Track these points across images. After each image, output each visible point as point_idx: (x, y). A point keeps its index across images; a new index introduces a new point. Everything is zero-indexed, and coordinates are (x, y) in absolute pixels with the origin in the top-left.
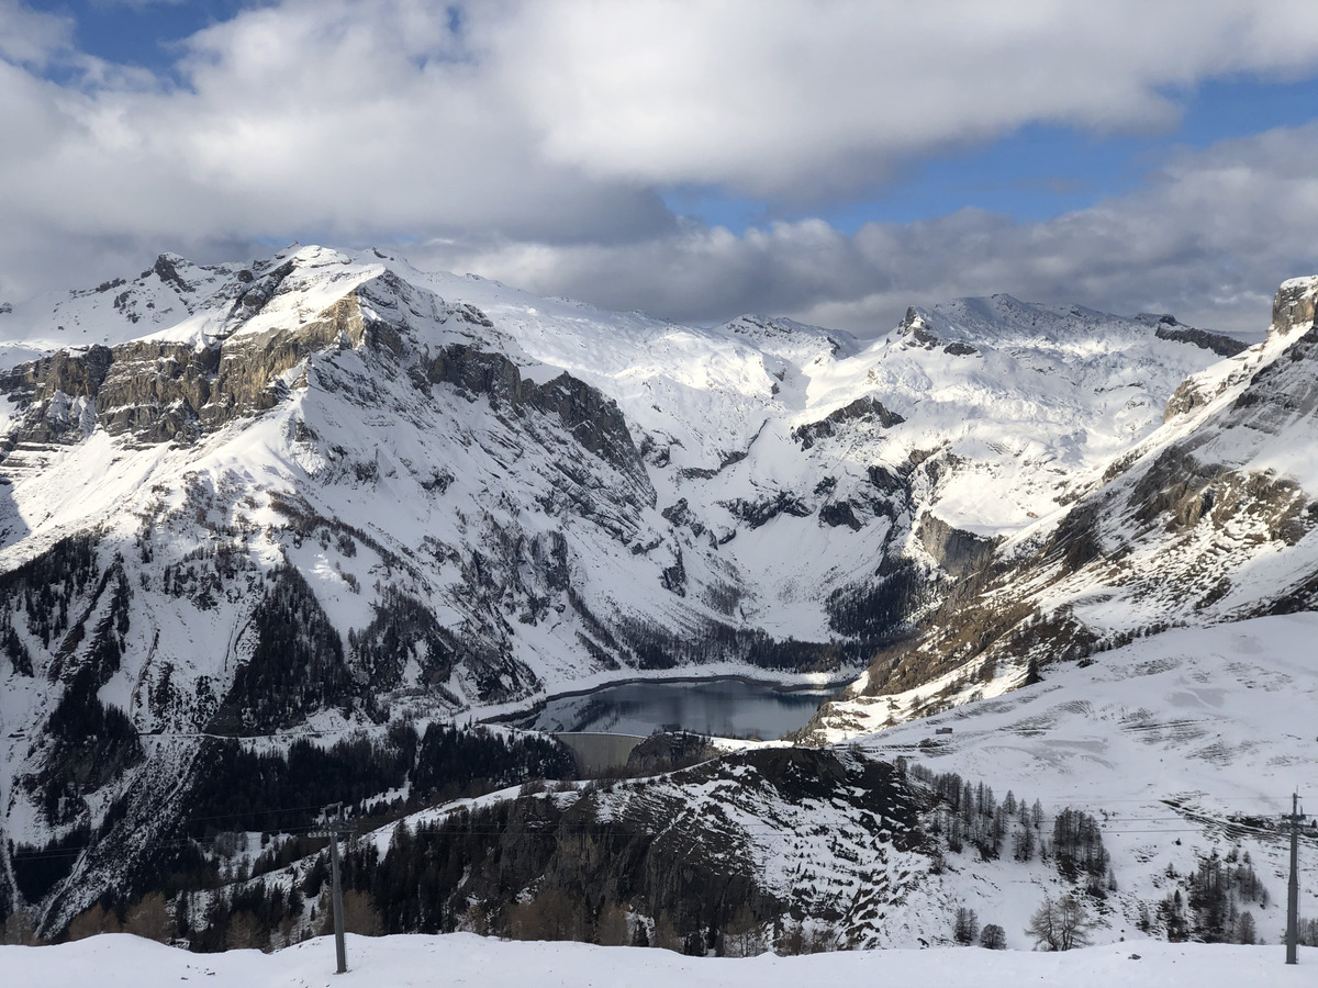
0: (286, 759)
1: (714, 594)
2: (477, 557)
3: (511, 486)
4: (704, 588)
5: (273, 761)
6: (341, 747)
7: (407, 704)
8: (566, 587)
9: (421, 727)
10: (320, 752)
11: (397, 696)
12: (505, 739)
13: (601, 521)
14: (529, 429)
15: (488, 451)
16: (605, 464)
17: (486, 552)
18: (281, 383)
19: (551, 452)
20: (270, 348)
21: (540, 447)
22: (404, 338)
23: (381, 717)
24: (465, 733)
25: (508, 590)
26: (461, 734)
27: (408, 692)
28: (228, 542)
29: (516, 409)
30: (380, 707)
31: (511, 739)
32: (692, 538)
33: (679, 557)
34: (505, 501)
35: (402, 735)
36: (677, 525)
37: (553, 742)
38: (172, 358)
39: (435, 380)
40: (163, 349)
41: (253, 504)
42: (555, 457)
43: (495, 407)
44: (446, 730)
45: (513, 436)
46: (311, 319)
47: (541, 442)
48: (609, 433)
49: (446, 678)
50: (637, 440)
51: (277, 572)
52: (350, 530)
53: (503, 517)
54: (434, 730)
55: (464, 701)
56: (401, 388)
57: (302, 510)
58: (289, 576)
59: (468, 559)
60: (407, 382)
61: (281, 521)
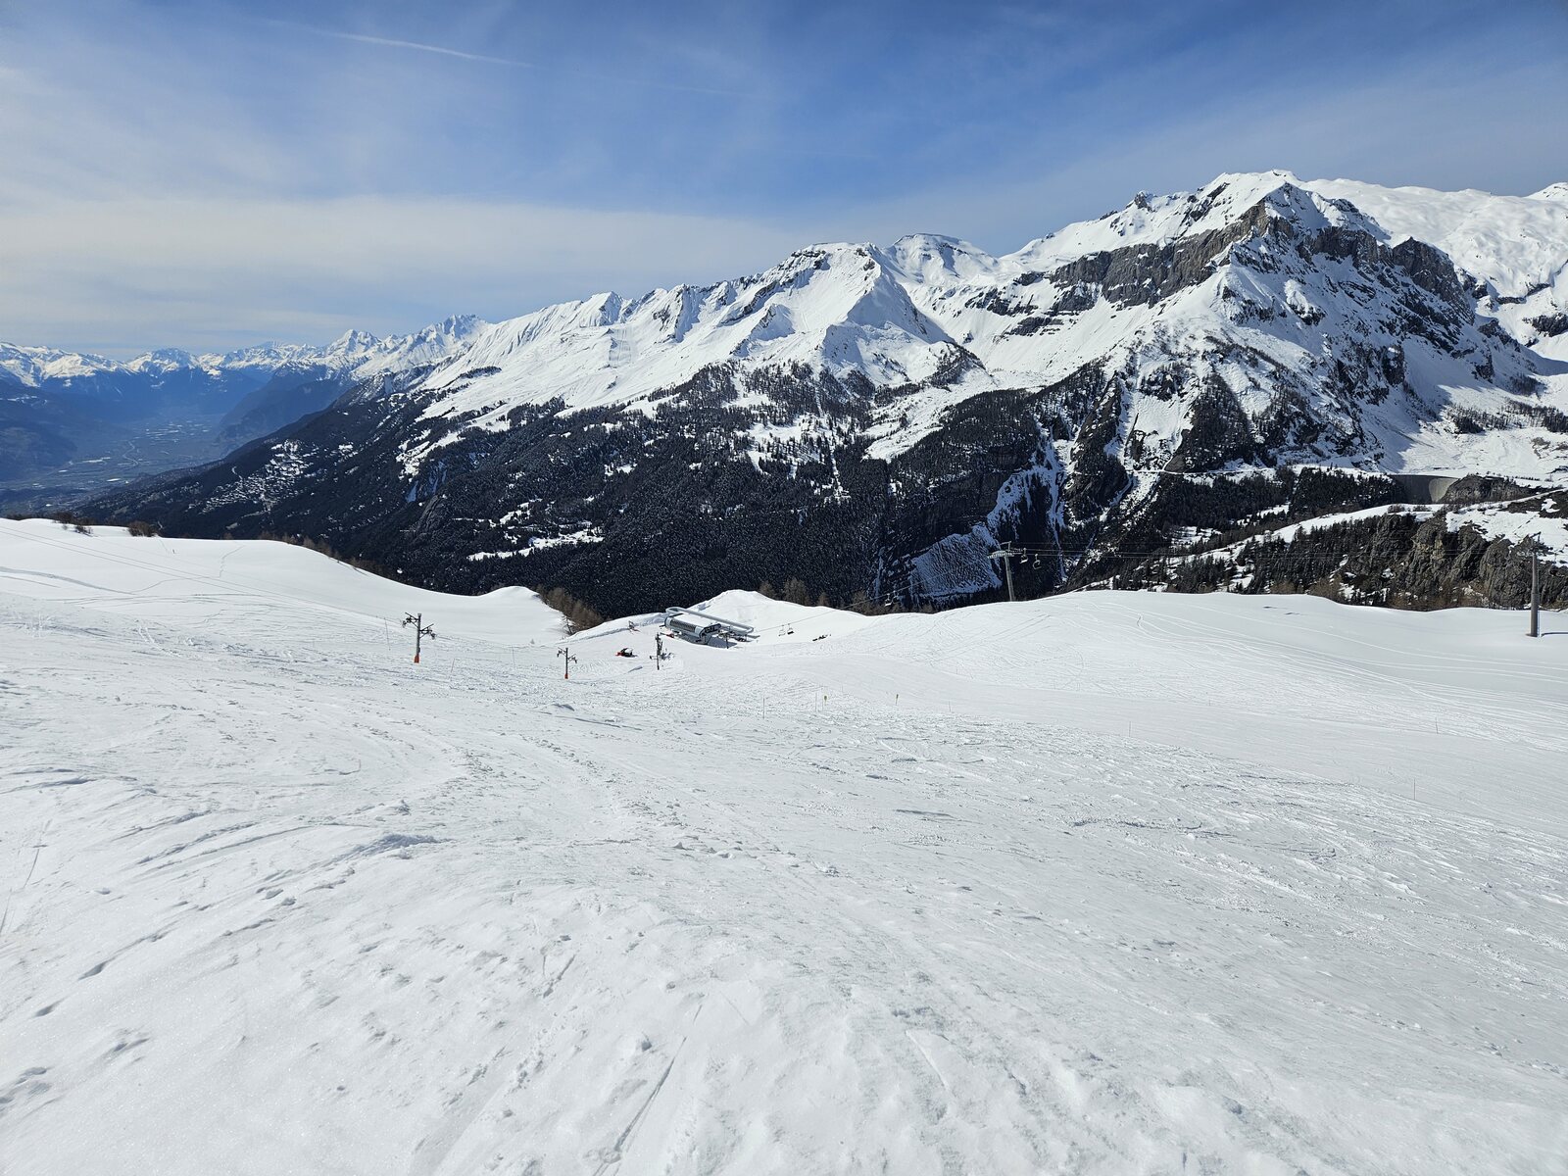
0: (1211, 486)
1: (1515, 382)
2: (1340, 365)
3: (1366, 316)
4: (1508, 379)
5: (1205, 488)
6: (1246, 481)
7: (1289, 455)
8: (1402, 381)
9: (1298, 469)
10: (1232, 483)
11: (1282, 451)
12: (1356, 476)
13: (1431, 337)
14: (1381, 278)
15: (1351, 296)
16: (1436, 298)
17: (1345, 361)
18: (1213, 262)
19: (1396, 292)
20: (1206, 242)
21: (1386, 289)
22: (1294, 225)
23: (1271, 463)
24: (1328, 474)
25: (1359, 384)
26: (1325, 474)
27: (1290, 449)
28: (1179, 360)
29: (1372, 266)
30: (1271, 457)
31: (1360, 477)
32: (1501, 345)
33: (1490, 359)
34: (1361, 327)
35: (1285, 475)
36: (1489, 337)
37: (1390, 480)
38: (1146, 255)
39: (1315, 252)
40: (1142, 248)
41: (1193, 337)
42: (1400, 295)
43: (1356, 265)
44: (1314, 472)
45: (1368, 284)
46: (1232, 221)
47: (1389, 286)
48: (1441, 277)
49: (1315, 439)
50: (1461, 280)
51: (1208, 378)
52: (1255, 351)
53: (1359, 337)
54: (1306, 472)
55: (1327, 454)
56: (1291, 258)
57: (1225, 341)
58: (1216, 379)
59: (1333, 364)
60: (1295, 255)
61: (1212, 347)
